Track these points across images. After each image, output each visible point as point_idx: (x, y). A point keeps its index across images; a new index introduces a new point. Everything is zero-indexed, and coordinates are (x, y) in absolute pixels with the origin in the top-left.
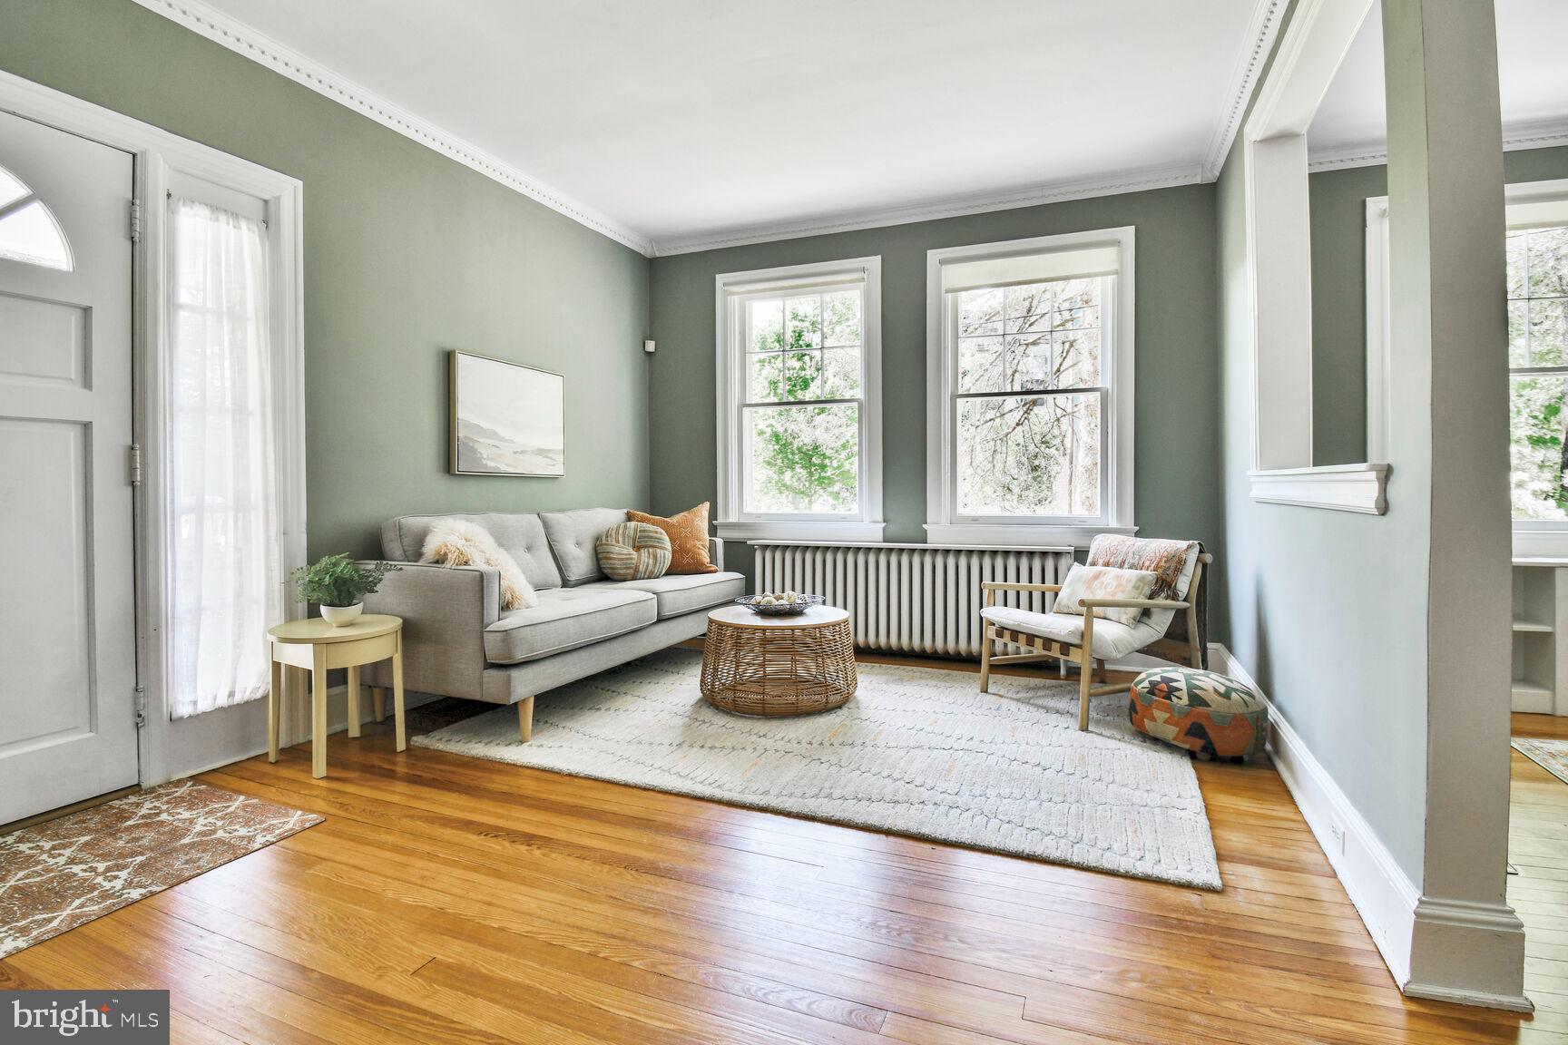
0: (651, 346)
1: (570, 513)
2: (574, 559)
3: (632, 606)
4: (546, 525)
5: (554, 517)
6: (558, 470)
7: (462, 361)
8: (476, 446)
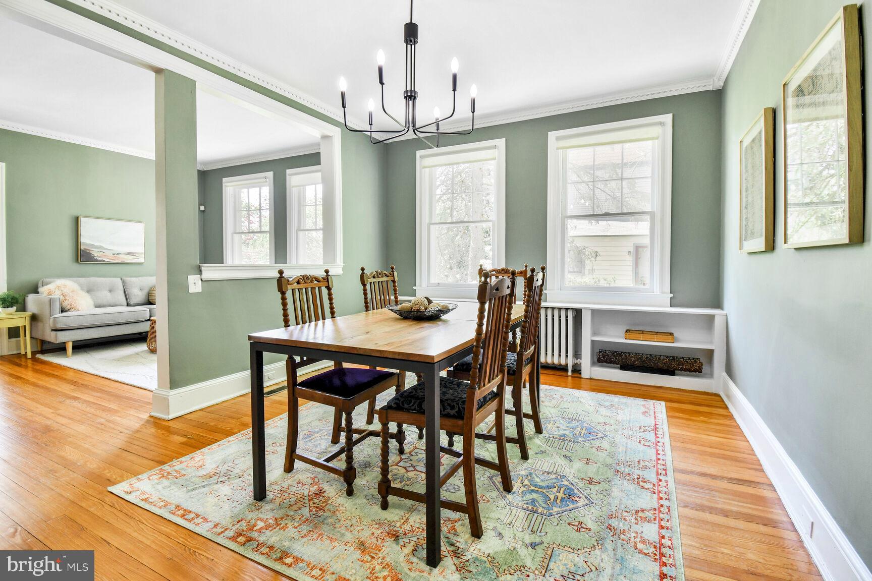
0: (202, 208)
1: (140, 278)
2: (135, 295)
3: (130, 313)
4: (124, 282)
5: (127, 279)
6: (141, 260)
7: (82, 220)
8: (91, 252)
